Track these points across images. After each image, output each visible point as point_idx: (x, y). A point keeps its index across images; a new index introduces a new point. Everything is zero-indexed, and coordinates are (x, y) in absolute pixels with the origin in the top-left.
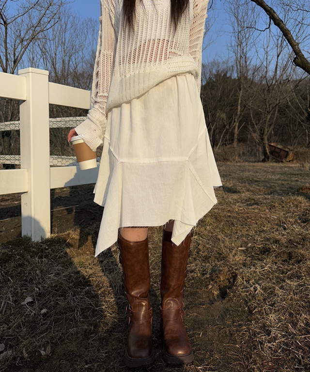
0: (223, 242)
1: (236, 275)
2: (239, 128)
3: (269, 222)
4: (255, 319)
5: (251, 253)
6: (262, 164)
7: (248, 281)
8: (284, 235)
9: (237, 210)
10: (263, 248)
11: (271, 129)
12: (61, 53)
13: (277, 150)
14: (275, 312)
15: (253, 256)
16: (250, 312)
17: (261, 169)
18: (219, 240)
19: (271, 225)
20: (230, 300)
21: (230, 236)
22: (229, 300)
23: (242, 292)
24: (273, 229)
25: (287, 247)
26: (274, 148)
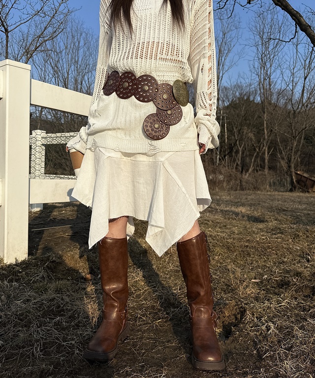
0: (234, 273)
1: (245, 311)
2: (268, 153)
3: (290, 253)
4: (265, 366)
5: (266, 285)
6: (290, 194)
7: (259, 318)
8: (307, 267)
9: (258, 239)
10: (282, 281)
11: (297, 156)
12: (74, 72)
13: (303, 178)
14: (293, 358)
15: (268, 289)
16: (260, 357)
17: (288, 199)
18: (229, 271)
19: (293, 256)
20: (236, 340)
21: (243, 267)
22: (233, 341)
23: (250, 331)
24: (295, 260)
25: (311, 280)
26: (300, 177)
